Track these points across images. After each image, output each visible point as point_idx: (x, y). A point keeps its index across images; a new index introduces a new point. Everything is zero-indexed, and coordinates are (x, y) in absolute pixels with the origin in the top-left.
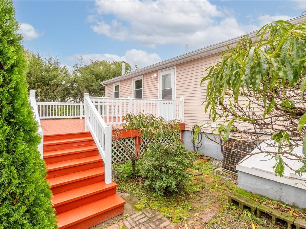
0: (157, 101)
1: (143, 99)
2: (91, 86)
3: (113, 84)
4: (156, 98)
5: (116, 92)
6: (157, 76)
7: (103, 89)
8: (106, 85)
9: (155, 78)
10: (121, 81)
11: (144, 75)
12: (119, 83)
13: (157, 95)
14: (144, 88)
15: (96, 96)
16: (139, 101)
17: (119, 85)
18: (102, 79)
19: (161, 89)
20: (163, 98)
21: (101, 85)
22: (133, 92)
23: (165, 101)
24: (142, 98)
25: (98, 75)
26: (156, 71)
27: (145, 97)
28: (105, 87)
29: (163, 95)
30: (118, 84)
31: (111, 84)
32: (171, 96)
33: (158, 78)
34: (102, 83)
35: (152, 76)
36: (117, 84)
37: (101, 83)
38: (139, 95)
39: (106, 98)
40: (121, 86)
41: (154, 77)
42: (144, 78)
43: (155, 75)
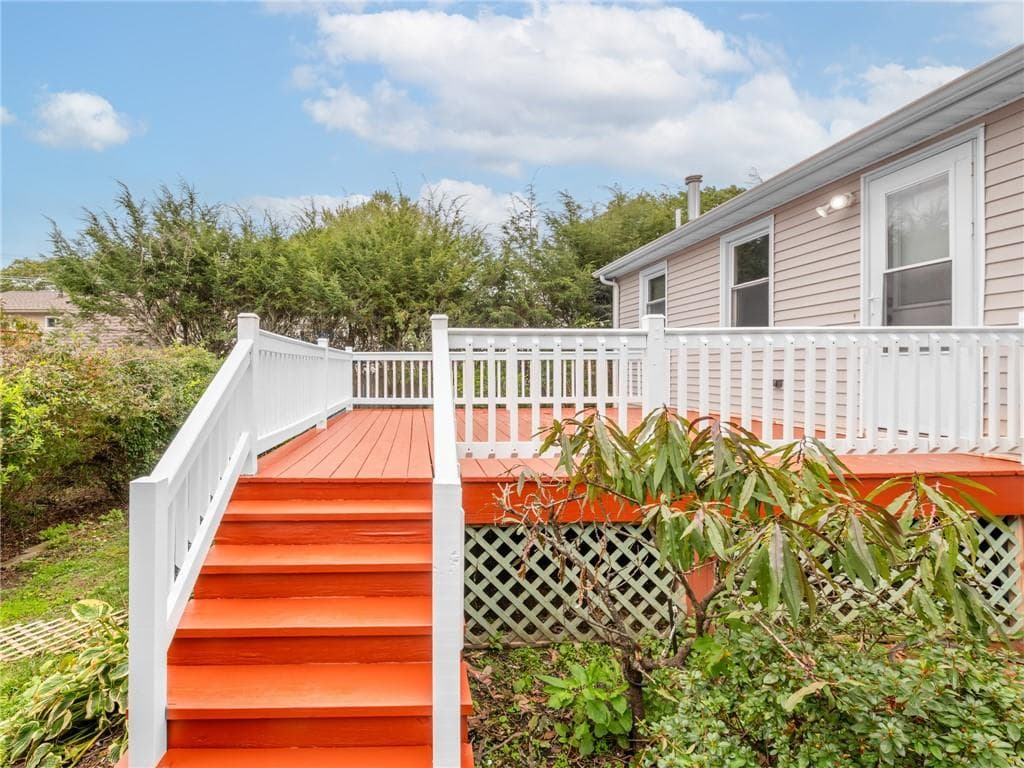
0: (853, 338)
1: (771, 327)
2: (564, 288)
3: (641, 275)
4: (849, 318)
5: (652, 306)
6: (854, 204)
7: (604, 297)
8: (617, 280)
9: (835, 217)
10: (670, 258)
11: (778, 211)
12: (664, 264)
13: (851, 306)
14: (780, 276)
15: (579, 325)
16: (748, 339)
17: (664, 276)
18: (603, 257)
19: (880, 267)
20: (889, 320)
21: (598, 281)
22: (722, 300)
23: (912, 336)
24: (767, 325)
25: (589, 244)
26: (849, 181)
27: (779, 316)
28: (612, 287)
29: (889, 302)
30: (662, 269)
31: (632, 274)
32: (950, 305)
33: (859, 214)
34: (600, 274)
35: (821, 212)
36: (654, 272)
37: (595, 274)
38: (752, 310)
39: (615, 330)
40: (672, 276)
41: (830, 212)
42: (780, 227)
43: (839, 202)
